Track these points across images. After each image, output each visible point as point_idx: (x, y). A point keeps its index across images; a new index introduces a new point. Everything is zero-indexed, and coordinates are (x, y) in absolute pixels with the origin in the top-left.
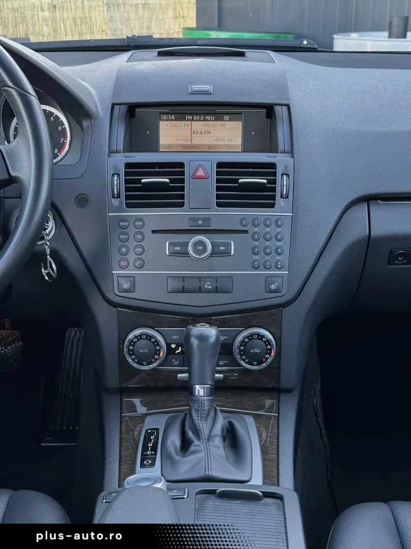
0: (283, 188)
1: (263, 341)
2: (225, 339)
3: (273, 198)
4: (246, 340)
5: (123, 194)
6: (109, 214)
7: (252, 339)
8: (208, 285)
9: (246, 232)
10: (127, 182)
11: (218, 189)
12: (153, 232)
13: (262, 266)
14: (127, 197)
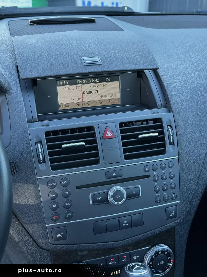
0: (170, 137)
1: (165, 255)
2: (137, 258)
3: (164, 145)
4: (154, 257)
5: (48, 158)
6: (38, 178)
7: (158, 254)
8: (126, 223)
9: (149, 176)
10: (49, 147)
11: (124, 144)
12: (78, 187)
13: (162, 201)
14: (52, 161)
